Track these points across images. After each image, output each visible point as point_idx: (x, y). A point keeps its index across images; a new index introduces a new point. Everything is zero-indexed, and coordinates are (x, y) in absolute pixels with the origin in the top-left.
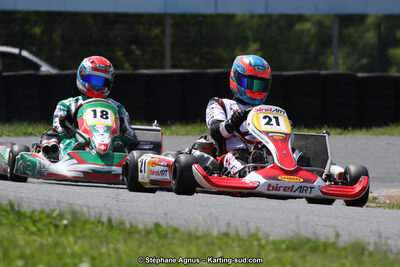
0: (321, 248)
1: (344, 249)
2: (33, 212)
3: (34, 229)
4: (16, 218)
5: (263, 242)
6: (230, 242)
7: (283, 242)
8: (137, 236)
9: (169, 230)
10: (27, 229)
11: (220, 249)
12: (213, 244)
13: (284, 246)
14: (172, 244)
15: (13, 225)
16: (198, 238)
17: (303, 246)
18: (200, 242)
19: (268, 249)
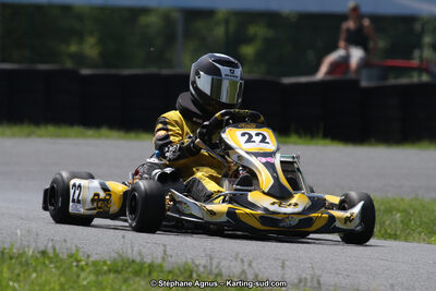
0: (147, 271)
1: (170, 272)
5: (83, 263)
6: (47, 262)
7: (105, 263)
11: (35, 270)
12: (27, 264)
13: (105, 268)
17: (124, 268)
18: (14, 261)
19: (88, 270)
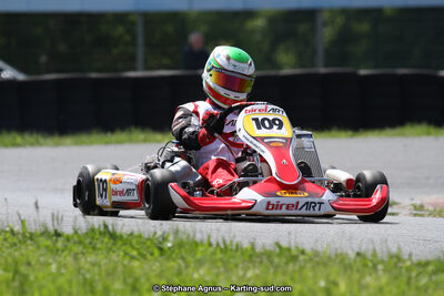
2: (132, 234)
3: (135, 253)
4: (112, 241)
10: (126, 254)
15: (109, 250)
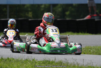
0: (51, 63)
1: (57, 63)
5: (36, 62)
6: (27, 62)
7: (41, 61)
8: (3, 61)
9: (12, 59)
11: (25, 63)
12: (23, 62)
13: (41, 63)
14: (12, 62)
16: (19, 61)
17: (46, 62)
18: (20, 62)
19: (37, 63)
